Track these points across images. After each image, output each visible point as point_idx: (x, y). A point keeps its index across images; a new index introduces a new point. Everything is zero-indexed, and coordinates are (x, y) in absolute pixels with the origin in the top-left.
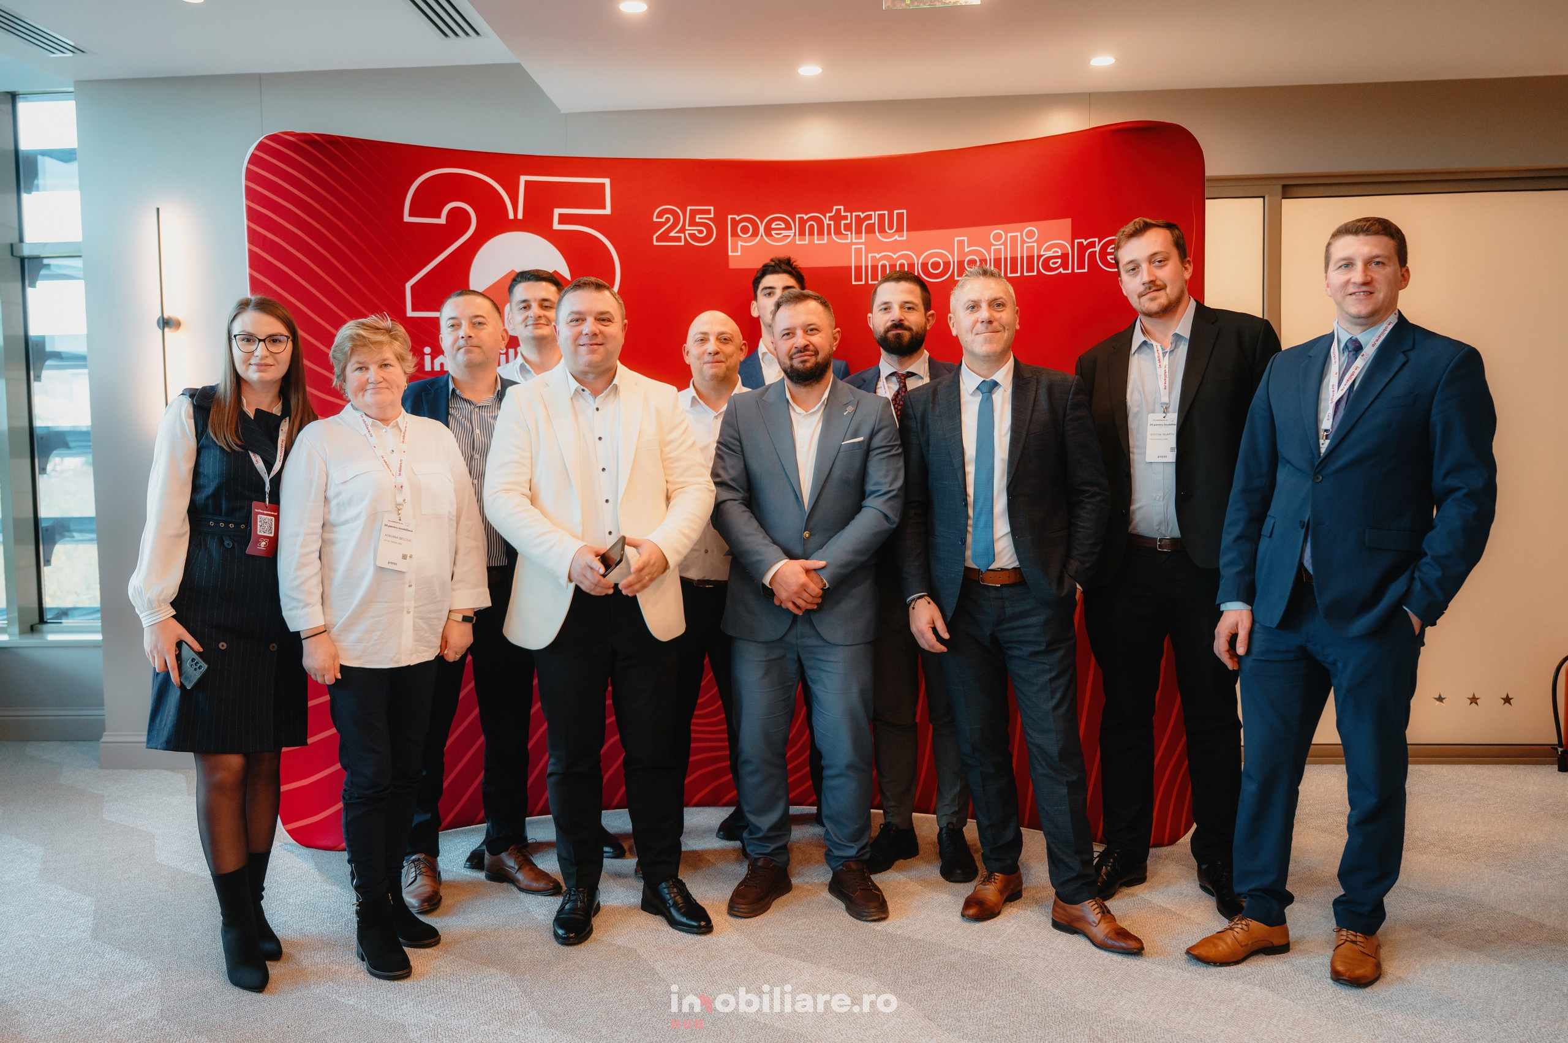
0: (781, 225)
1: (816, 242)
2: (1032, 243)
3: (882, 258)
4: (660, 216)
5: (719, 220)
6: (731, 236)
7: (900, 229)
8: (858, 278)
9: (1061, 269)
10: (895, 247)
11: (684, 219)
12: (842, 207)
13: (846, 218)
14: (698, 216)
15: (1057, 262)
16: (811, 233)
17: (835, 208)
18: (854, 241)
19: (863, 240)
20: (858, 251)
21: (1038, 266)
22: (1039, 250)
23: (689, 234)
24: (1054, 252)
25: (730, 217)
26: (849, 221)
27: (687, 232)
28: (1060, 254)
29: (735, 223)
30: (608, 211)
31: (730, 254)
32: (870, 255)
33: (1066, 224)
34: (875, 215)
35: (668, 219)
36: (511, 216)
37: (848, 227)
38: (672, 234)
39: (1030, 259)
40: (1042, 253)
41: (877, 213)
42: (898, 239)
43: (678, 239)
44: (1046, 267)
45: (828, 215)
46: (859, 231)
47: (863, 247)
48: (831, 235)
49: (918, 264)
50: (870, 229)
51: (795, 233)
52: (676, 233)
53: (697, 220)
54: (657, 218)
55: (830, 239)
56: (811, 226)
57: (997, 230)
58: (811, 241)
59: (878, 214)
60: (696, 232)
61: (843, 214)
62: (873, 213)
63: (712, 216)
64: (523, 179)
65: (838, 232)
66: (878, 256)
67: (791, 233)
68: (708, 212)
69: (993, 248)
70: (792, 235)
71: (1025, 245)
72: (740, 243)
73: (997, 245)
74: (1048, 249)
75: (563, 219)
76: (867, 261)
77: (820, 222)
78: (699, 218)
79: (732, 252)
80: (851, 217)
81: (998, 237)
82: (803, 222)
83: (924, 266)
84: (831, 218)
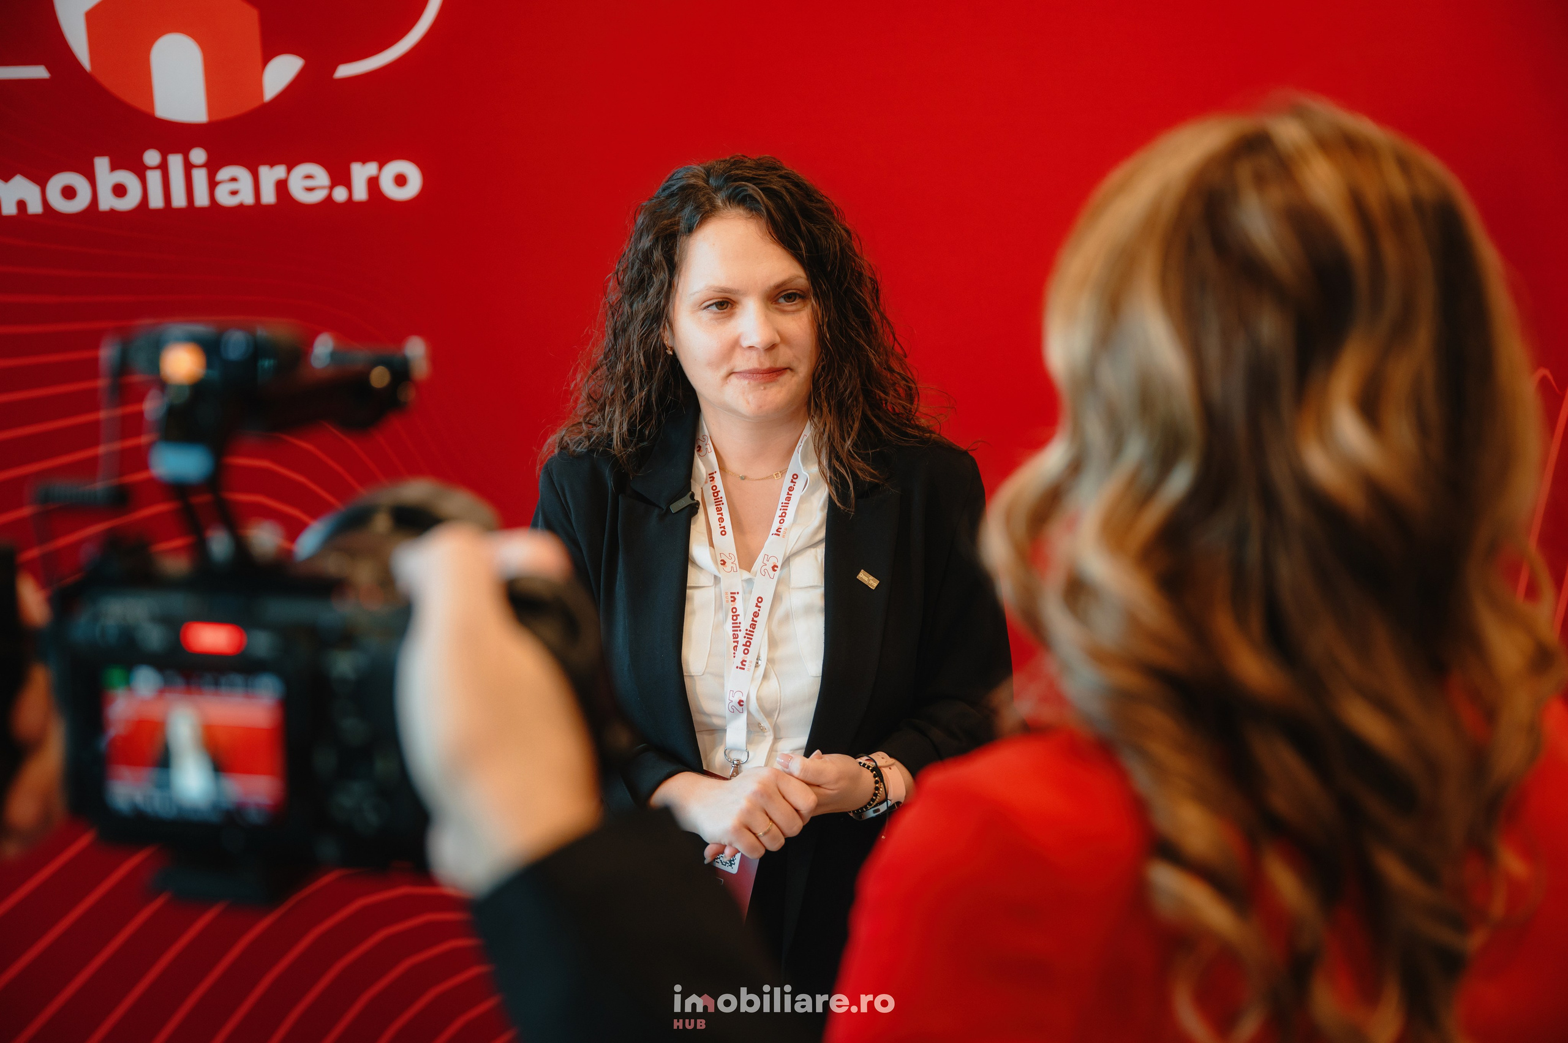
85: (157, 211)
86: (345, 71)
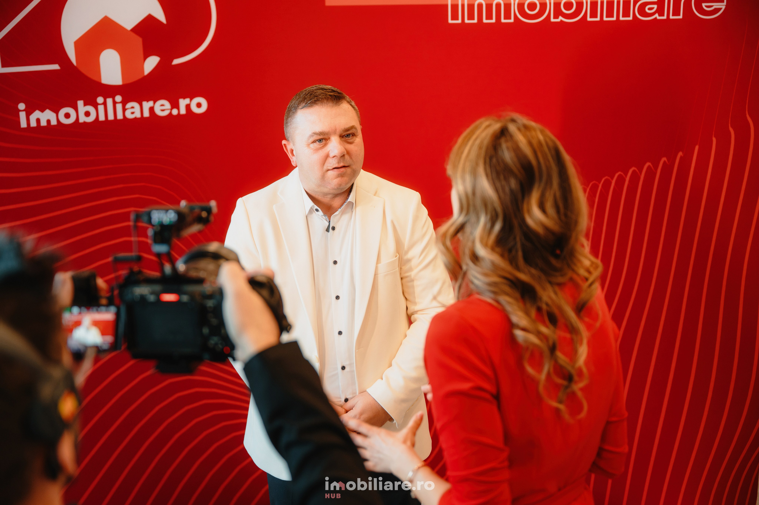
8: (455, 17)
9: (657, 15)
15: (654, 8)
21: (634, 11)
39: (627, 4)
44: (643, 13)
49: (515, 4)
83: (521, 6)
85: (102, 122)
86: (176, 62)
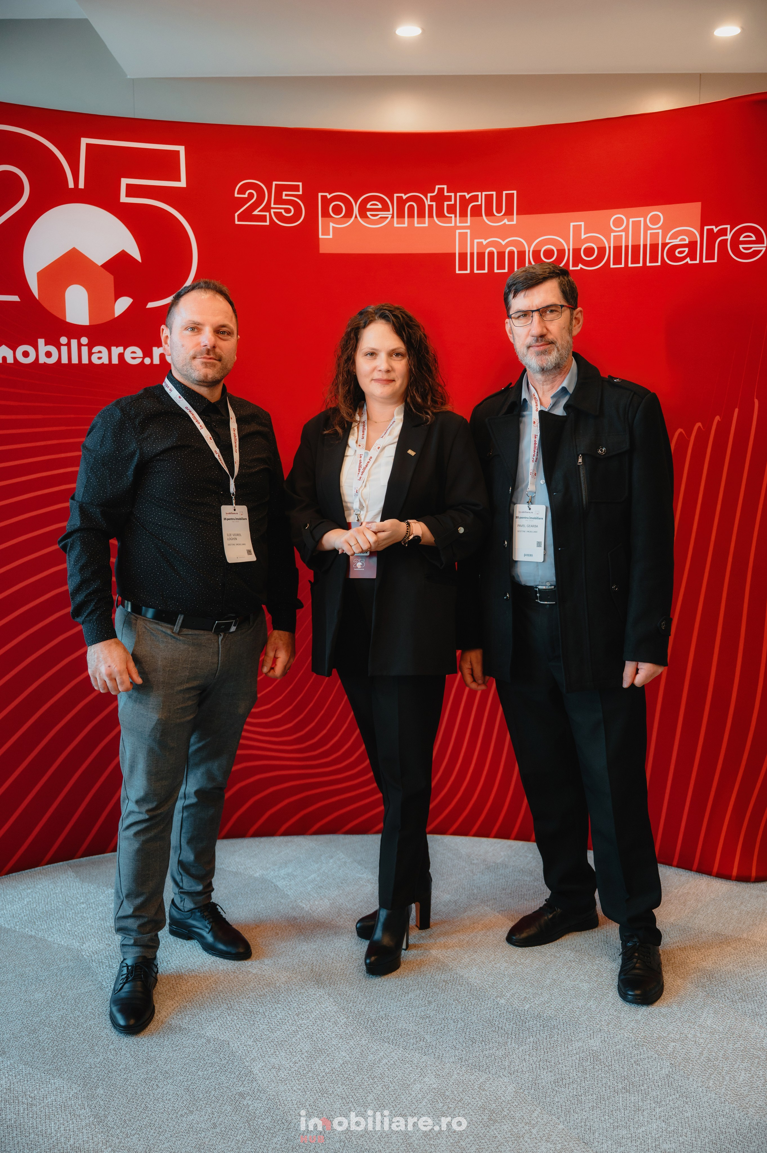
0: (377, 205)
1: (416, 225)
2: (656, 229)
3: (489, 245)
4: (242, 191)
5: (309, 198)
6: (322, 217)
7: (509, 212)
8: (463, 267)
9: (688, 260)
10: (504, 231)
11: (269, 196)
12: (445, 187)
13: (449, 198)
14: (284, 193)
15: (685, 251)
16: (411, 215)
17: (437, 187)
18: (458, 224)
19: (468, 224)
20: (463, 236)
21: (663, 255)
22: (664, 237)
23: (274, 212)
24: (681, 240)
25: (320, 194)
26: (453, 202)
27: (272, 211)
28: (687, 242)
29: (326, 202)
30: (183, 183)
31: (321, 236)
32: (476, 241)
33: (695, 208)
34: (482, 196)
35: (251, 196)
36: (71, 185)
37: (452, 209)
38: (256, 213)
39: (654, 247)
40: (667, 241)
41: (484, 193)
42: (507, 223)
43: (263, 218)
44: (672, 257)
45: (429, 195)
46: (463, 214)
47: (468, 231)
48: (433, 217)
49: (529, 251)
50: (476, 212)
51: (393, 214)
52: (259, 211)
53: (284, 197)
54: (238, 194)
55: (432, 223)
56: (411, 208)
57: (618, 215)
58: (411, 224)
59: (485, 195)
60: (283, 211)
61: (446, 194)
62: (479, 193)
63: (300, 193)
64: (84, 141)
65: (440, 214)
66: (485, 242)
67: (388, 214)
68: (296, 188)
69: (612, 234)
70: (390, 216)
71: (649, 232)
72: (331, 224)
73: (617, 232)
74: (674, 236)
75: (132, 191)
76: (472, 247)
77: (421, 204)
78: (286, 195)
79: (322, 235)
80: (455, 198)
81: (618, 222)
82: (401, 203)
83: (536, 254)
84: (432, 199)
85: (65, 365)
86: (151, 305)
